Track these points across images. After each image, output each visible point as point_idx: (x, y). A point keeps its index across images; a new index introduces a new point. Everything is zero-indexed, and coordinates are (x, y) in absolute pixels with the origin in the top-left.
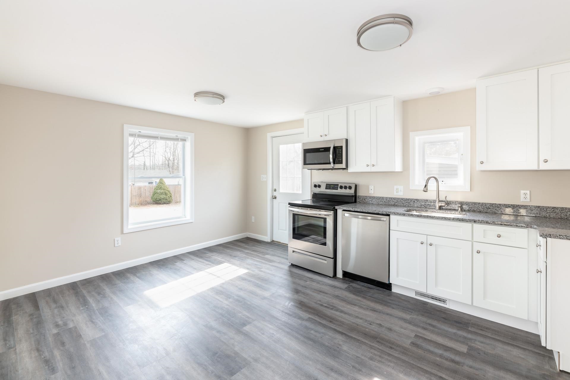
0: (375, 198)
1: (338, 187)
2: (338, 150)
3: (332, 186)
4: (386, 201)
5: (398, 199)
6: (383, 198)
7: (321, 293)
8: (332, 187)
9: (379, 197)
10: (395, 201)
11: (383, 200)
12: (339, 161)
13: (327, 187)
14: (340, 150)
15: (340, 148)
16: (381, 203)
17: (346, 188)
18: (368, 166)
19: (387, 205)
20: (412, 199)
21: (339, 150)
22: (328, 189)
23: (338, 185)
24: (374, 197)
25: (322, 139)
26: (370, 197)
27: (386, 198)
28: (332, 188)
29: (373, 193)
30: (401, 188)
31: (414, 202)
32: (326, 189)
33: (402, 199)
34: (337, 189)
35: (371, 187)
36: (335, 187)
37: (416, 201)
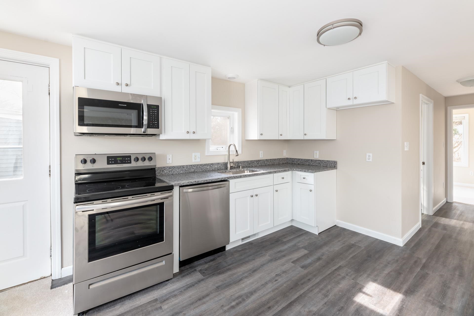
0: (175, 168)
1: (130, 160)
2: (152, 110)
3: (118, 159)
4: (186, 169)
5: (197, 165)
6: (183, 167)
7: (204, 300)
8: (120, 160)
9: (179, 166)
10: (195, 168)
11: (183, 169)
12: (154, 124)
13: (110, 161)
14: (156, 111)
15: (155, 107)
16: (181, 172)
17: (144, 159)
18: (188, 132)
19: (187, 173)
20: (208, 164)
21: (154, 111)
22: (112, 164)
23: (130, 157)
24: (174, 166)
25: (118, 89)
26: (170, 168)
27: (187, 166)
28: (119, 162)
29: (171, 162)
30: (198, 155)
31: (210, 166)
32: (108, 163)
33: (201, 165)
34: (130, 163)
35: (169, 156)
36: (125, 160)
37: (211, 166)
